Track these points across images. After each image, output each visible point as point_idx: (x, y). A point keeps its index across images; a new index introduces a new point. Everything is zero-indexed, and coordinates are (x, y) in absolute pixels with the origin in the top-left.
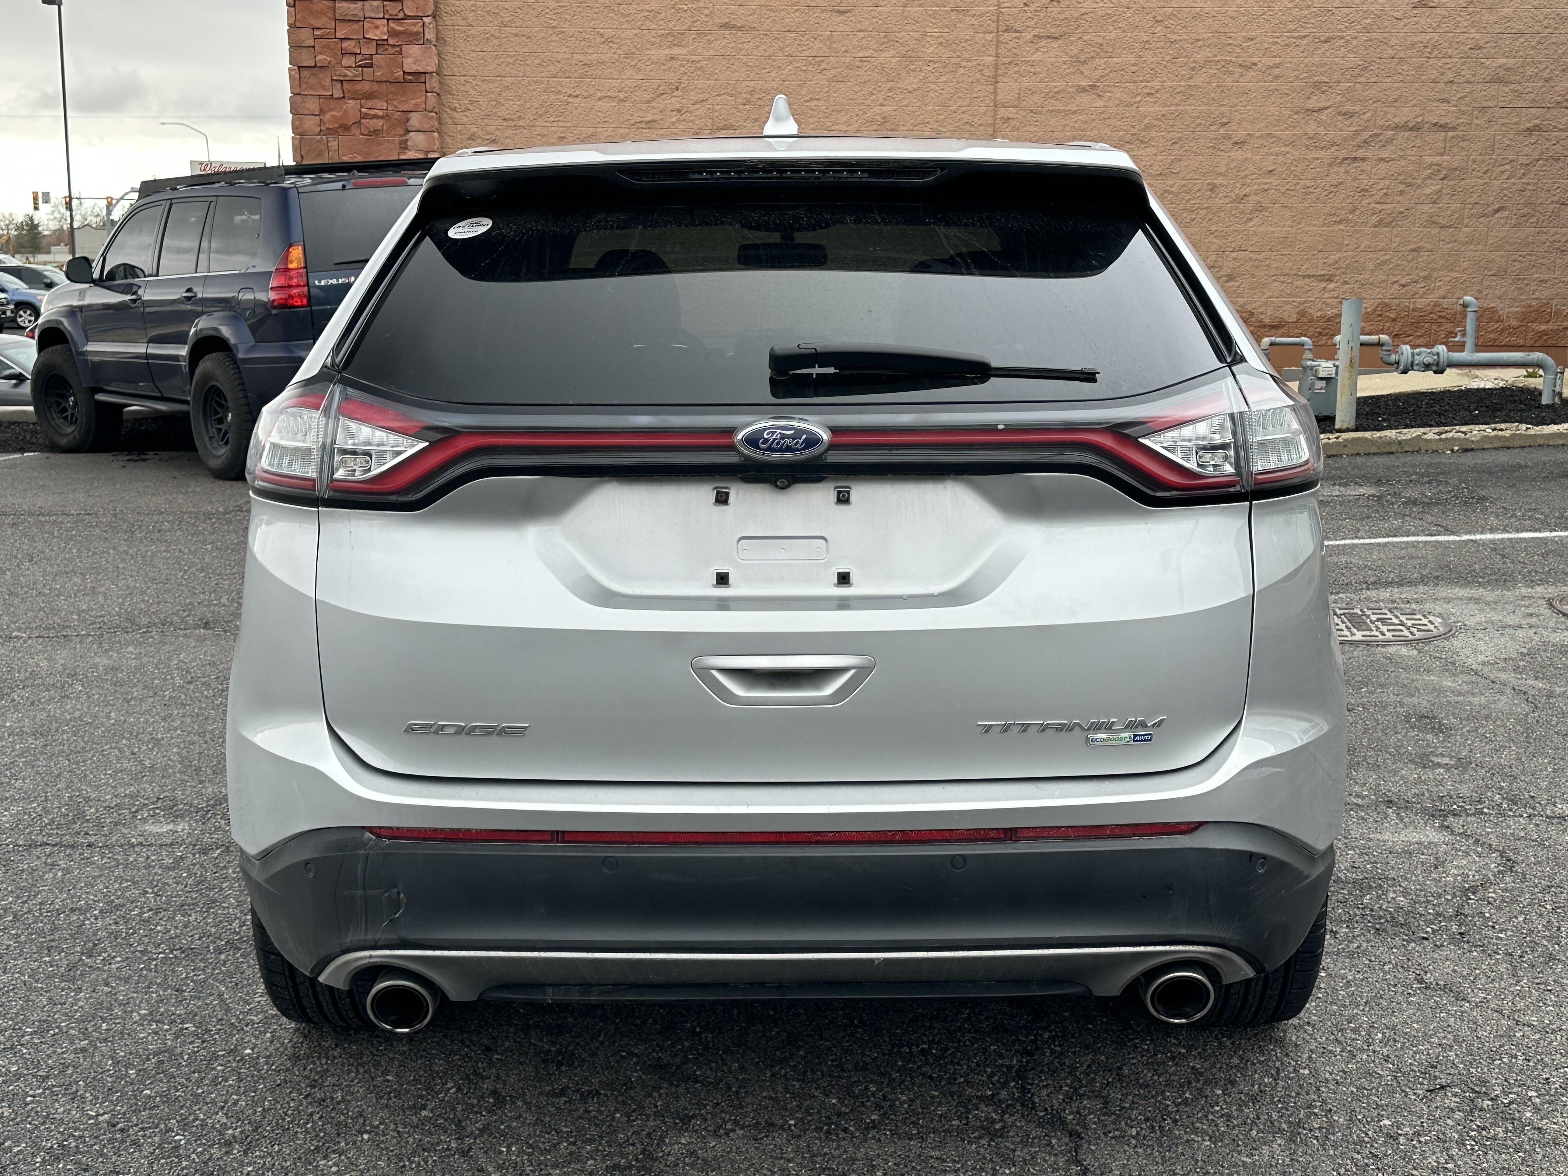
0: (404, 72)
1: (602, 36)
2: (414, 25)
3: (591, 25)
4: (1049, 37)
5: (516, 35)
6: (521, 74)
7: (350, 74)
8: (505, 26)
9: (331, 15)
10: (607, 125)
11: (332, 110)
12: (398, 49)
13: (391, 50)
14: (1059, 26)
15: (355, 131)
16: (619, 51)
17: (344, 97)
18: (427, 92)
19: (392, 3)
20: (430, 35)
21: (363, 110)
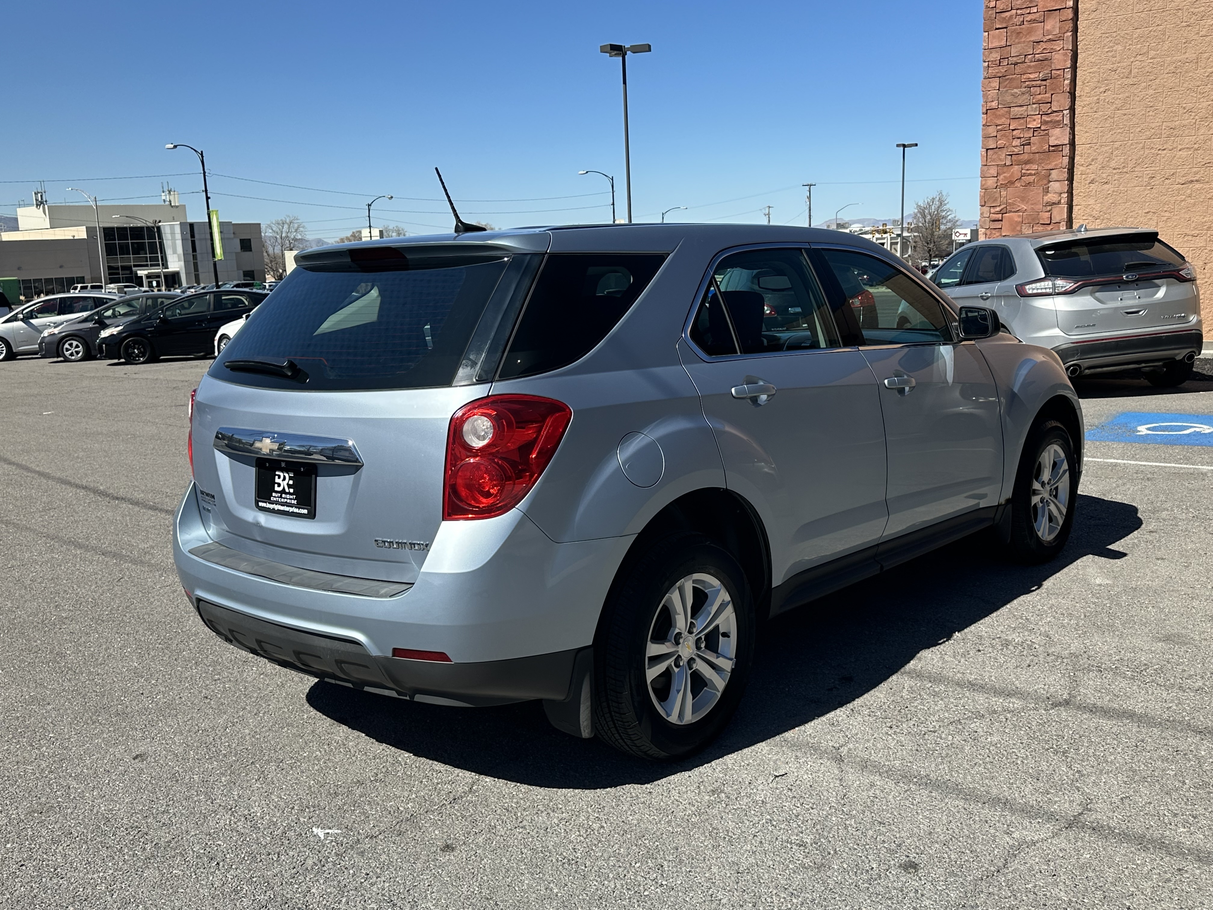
0: (1050, 146)
1: (1184, 108)
2: (1057, 116)
3: (1177, 102)
5: (1125, 115)
6: (1127, 139)
7: (1016, 150)
8: (1118, 110)
9: (1007, 116)
10: (1185, 167)
11: (1004, 173)
12: (1046, 132)
13: (1042, 133)
15: (1017, 184)
16: (1197, 117)
17: (1012, 165)
18: (1063, 156)
19: (1045, 105)
20: (1067, 121)
21: (1023, 171)
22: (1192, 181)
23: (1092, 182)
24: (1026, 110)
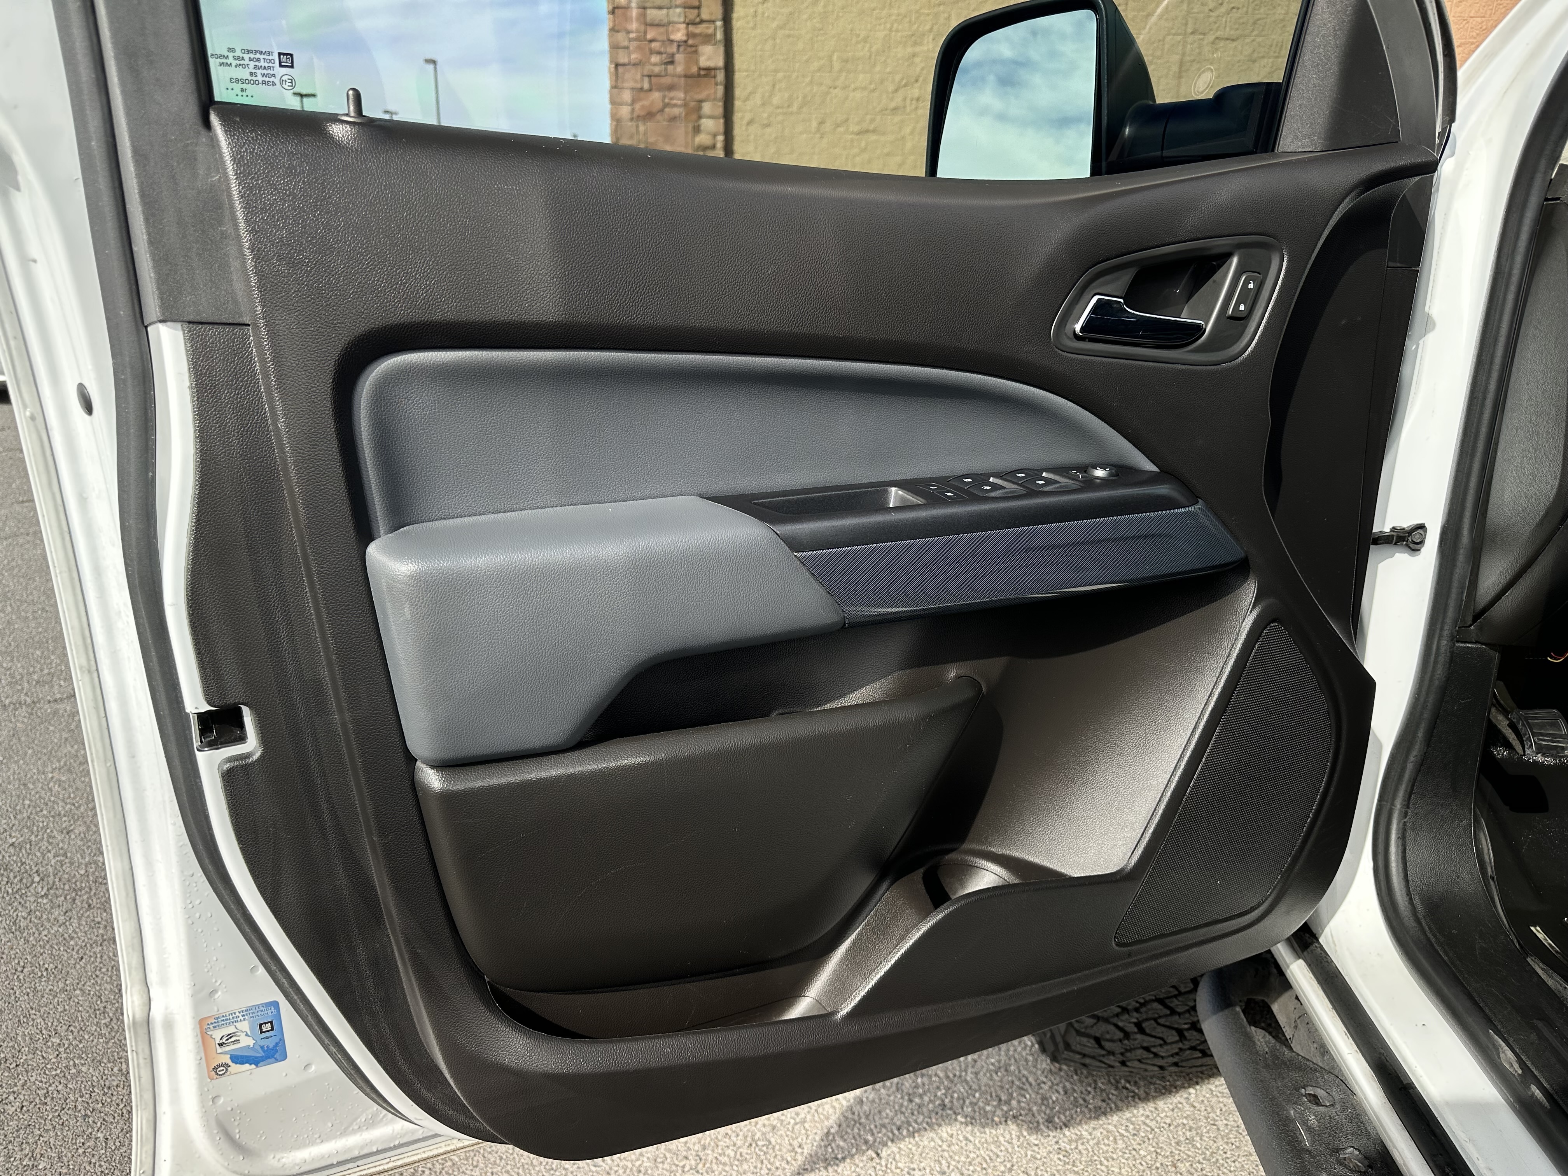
0: (700, 69)
1: (858, 36)
2: (708, 28)
4: (1227, 39)
5: (789, 36)
7: (656, 70)
9: (642, 21)
11: (642, 100)
12: (693, 49)
13: (689, 49)
14: (1237, 29)
15: (659, 117)
17: (650, 90)
18: (716, 84)
19: (692, 10)
20: (719, 35)
21: (667, 100)
22: (867, 131)
23: (750, 123)
24: (668, 15)
